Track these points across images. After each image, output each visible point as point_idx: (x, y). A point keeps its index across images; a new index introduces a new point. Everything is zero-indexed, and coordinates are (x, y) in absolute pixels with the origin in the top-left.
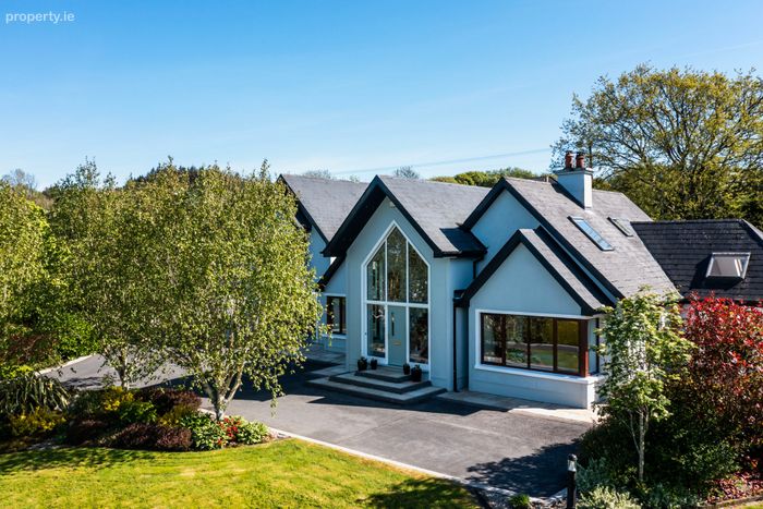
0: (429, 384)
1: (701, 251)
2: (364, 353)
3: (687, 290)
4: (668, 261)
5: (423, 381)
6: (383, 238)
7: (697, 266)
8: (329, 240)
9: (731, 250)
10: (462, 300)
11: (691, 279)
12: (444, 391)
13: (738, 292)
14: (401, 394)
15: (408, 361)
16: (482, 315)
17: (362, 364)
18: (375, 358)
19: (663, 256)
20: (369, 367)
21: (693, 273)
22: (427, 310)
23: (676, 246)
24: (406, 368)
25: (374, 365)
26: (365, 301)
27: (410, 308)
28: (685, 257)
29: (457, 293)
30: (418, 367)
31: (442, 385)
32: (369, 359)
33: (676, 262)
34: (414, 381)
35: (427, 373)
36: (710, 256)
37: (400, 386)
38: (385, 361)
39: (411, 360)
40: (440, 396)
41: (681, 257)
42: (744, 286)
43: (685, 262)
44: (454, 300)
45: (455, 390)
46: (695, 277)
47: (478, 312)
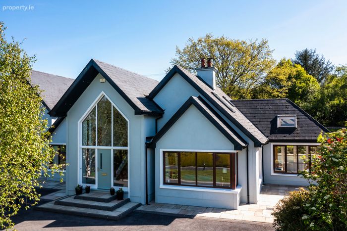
0: (128, 201)
1: (271, 115)
2: (80, 182)
3: (269, 134)
4: (254, 120)
5: (125, 199)
6: (94, 104)
7: (271, 122)
8: (51, 109)
9: (286, 113)
10: (151, 144)
11: (270, 129)
12: (140, 205)
13: (296, 135)
14: (112, 211)
15: (112, 186)
16: (164, 152)
17: (79, 191)
18: (88, 185)
19: (252, 117)
20: (84, 191)
21: (270, 126)
22: (127, 150)
23: (257, 112)
24: (112, 191)
25: (88, 190)
26: (80, 146)
27: (114, 150)
28: (263, 117)
29: (148, 139)
30: (121, 189)
31: (138, 201)
32: (84, 186)
33: (259, 120)
34: (119, 200)
35: (127, 193)
36: (276, 117)
37: (111, 205)
38: (95, 187)
39: (115, 185)
40: (138, 209)
41: (261, 117)
42: (298, 132)
43: (264, 120)
44: (146, 143)
45: (147, 203)
46: (271, 128)
47: (161, 151)
